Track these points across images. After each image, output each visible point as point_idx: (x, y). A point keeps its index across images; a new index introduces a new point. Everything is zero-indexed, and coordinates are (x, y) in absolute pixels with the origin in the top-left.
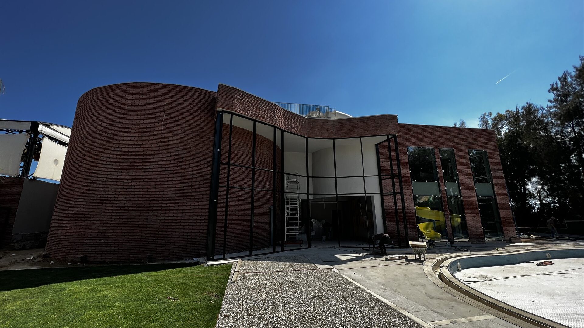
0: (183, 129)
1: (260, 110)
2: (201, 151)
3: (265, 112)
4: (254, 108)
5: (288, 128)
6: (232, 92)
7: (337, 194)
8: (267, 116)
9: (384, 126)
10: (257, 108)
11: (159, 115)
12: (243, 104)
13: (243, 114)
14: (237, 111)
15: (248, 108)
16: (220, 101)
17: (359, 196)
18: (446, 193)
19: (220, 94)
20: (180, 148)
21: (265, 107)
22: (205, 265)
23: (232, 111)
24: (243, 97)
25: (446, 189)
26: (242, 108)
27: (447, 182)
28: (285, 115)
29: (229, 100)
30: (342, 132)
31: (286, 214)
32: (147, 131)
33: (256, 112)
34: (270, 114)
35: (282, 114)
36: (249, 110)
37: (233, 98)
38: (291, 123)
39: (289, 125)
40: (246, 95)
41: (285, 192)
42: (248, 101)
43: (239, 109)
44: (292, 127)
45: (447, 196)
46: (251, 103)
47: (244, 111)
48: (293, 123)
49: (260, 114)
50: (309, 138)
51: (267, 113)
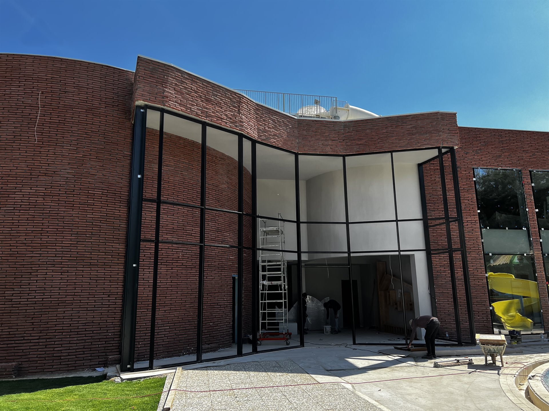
0: (74, 139)
1: (212, 104)
2: (107, 177)
3: (221, 108)
4: (202, 101)
5: (263, 138)
6: (161, 72)
7: (349, 252)
8: (226, 115)
9: (433, 132)
10: (208, 101)
11: (30, 113)
12: (182, 94)
13: (183, 111)
14: (172, 106)
15: (192, 101)
16: (141, 87)
17: (388, 256)
18: (542, 250)
19: (139, 75)
20: (68, 172)
21: (221, 100)
22: (118, 379)
23: (162, 107)
24: (183, 81)
25: (541, 242)
26: (181, 100)
27: (543, 229)
28: (257, 114)
29: (157, 86)
30: (359, 143)
31: (261, 287)
32: (6, 141)
33: (206, 108)
34: (230, 111)
35: (252, 111)
36: (193, 105)
37: (164, 83)
38: (269, 128)
39: (265, 131)
40: (188, 77)
41: (260, 249)
42: (192, 87)
43: (176, 102)
44: (270, 135)
45: (543, 255)
46: (196, 92)
47: (184, 106)
48: (273, 128)
49: (213, 112)
50: (301, 154)
51: (225, 111)
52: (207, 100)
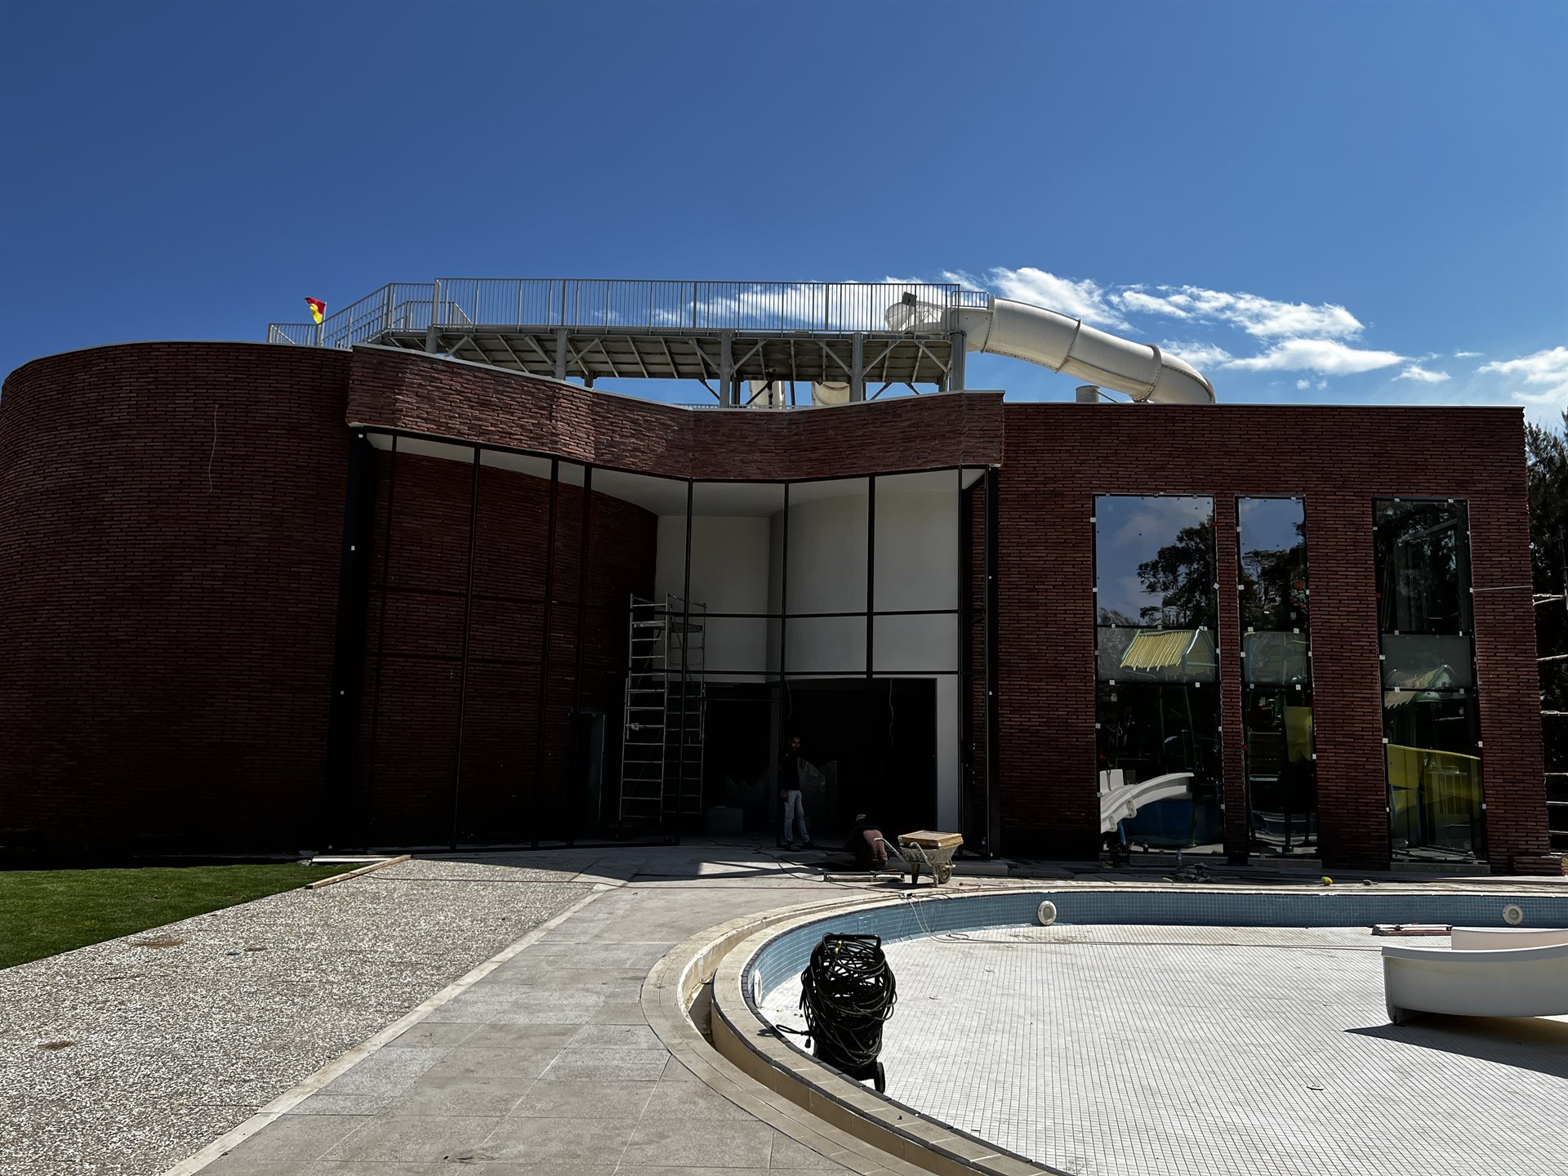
0: (268, 481)
1: (493, 410)
2: (321, 543)
3: (512, 414)
4: (472, 407)
5: (606, 457)
6: (393, 367)
8: (522, 426)
9: (947, 435)
10: (484, 404)
11: (203, 442)
12: (429, 399)
13: (431, 432)
14: (408, 423)
15: (450, 411)
16: (355, 399)
17: (889, 679)
19: (354, 377)
20: (260, 538)
21: (513, 399)
23: (393, 427)
24: (434, 377)
26: (427, 413)
27: (1250, 629)
28: (597, 413)
29: (384, 393)
30: (813, 456)
31: (626, 735)
32: (170, 490)
33: (480, 419)
34: (531, 417)
35: (584, 409)
36: (451, 418)
37: (397, 385)
38: (622, 436)
39: (611, 444)
40: (444, 368)
42: (451, 385)
43: (418, 417)
44: (624, 450)
45: (1245, 685)
46: (459, 393)
47: (433, 421)
48: (632, 436)
49: (492, 425)
50: (696, 481)
51: (519, 418)
52: (482, 405)
